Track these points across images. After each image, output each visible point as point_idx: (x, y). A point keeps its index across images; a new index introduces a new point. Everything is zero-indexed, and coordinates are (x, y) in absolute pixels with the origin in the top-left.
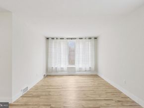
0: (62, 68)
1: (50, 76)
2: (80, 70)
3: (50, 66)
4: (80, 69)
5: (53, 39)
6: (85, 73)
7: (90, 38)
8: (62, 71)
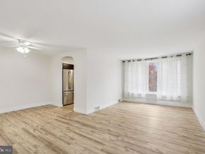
0: (139, 95)
1: (126, 101)
2: (164, 99)
3: (126, 91)
4: (163, 97)
5: (129, 61)
6: (171, 103)
7: (179, 55)
8: (140, 98)
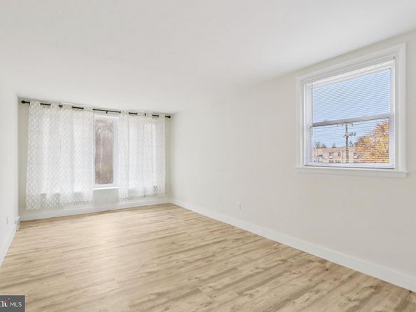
0: (77, 195)
2: (131, 195)
7: (156, 116)
